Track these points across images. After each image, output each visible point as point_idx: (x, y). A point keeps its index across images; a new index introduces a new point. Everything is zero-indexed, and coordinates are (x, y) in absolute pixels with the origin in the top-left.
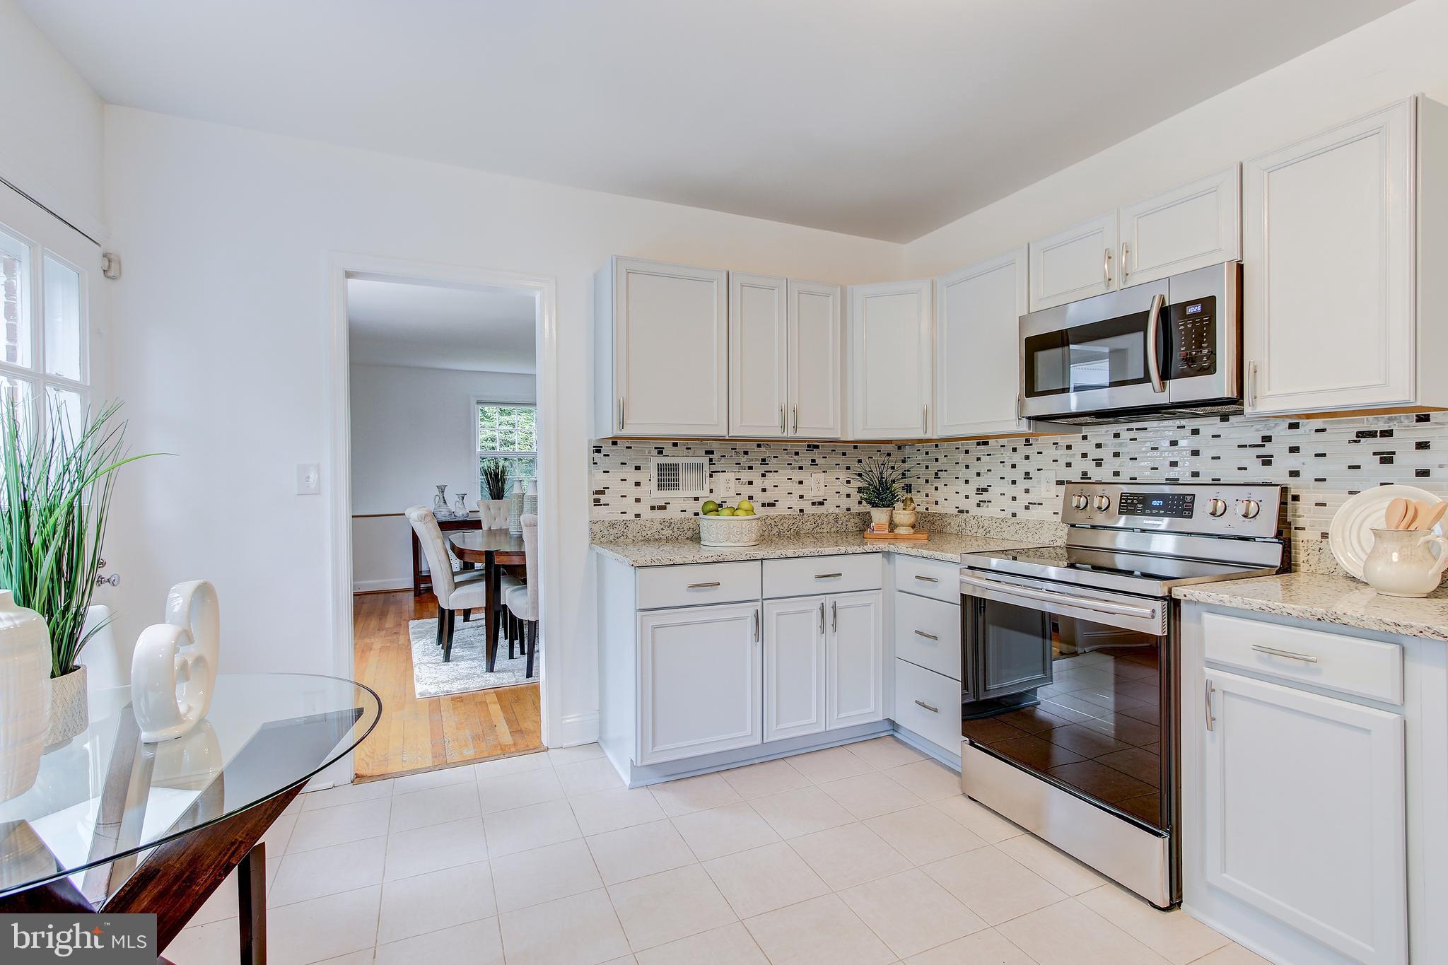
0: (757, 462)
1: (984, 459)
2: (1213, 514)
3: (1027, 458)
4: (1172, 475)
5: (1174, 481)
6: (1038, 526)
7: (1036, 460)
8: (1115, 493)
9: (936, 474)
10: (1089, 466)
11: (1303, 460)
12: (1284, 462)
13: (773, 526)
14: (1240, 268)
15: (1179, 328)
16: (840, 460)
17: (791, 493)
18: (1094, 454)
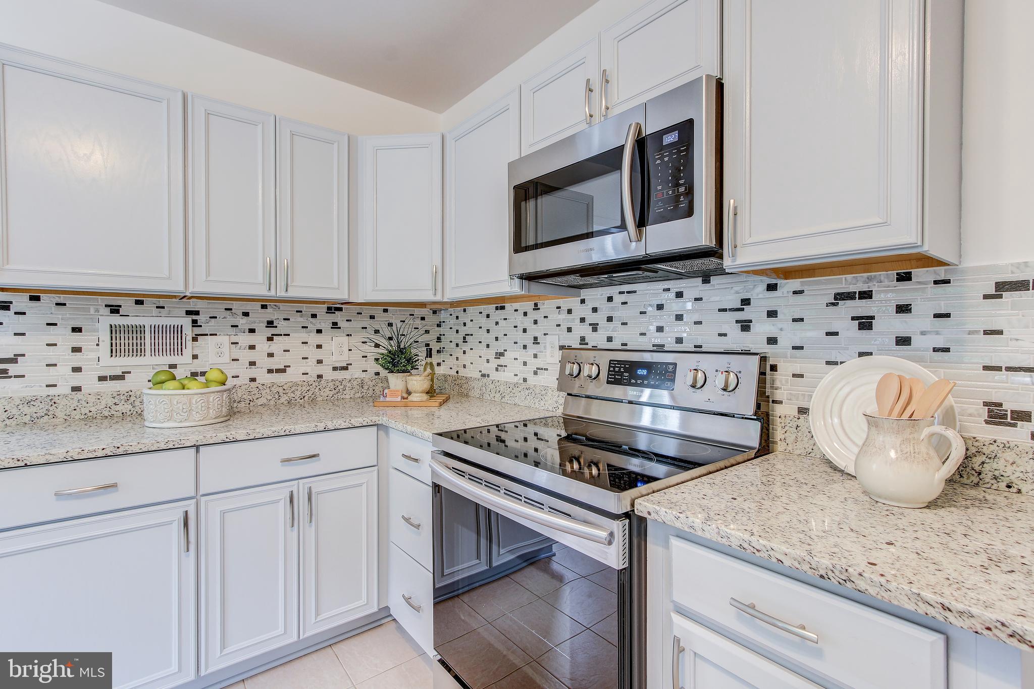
0: (261, 324)
1: (502, 323)
2: (693, 386)
3: (536, 322)
4: (658, 341)
5: (659, 348)
6: (543, 392)
7: (543, 325)
8: (604, 360)
9: (464, 338)
10: (585, 330)
11: (780, 325)
12: (762, 328)
13: (281, 394)
14: (720, 86)
15: (655, 161)
16: (367, 322)
17: (307, 358)
18: (591, 318)
